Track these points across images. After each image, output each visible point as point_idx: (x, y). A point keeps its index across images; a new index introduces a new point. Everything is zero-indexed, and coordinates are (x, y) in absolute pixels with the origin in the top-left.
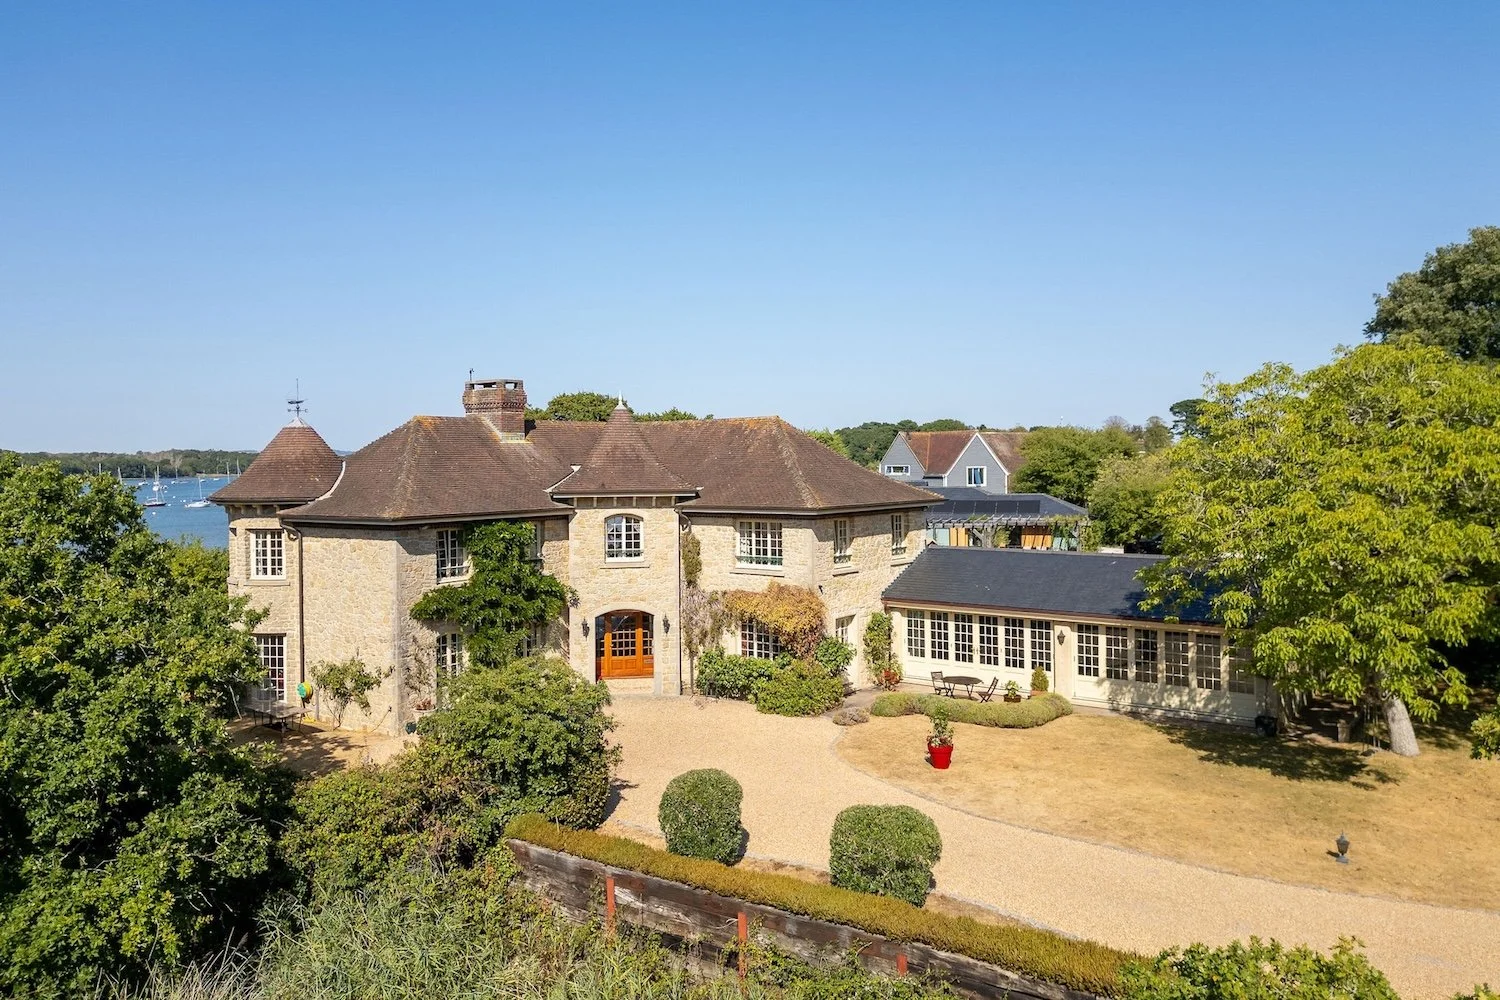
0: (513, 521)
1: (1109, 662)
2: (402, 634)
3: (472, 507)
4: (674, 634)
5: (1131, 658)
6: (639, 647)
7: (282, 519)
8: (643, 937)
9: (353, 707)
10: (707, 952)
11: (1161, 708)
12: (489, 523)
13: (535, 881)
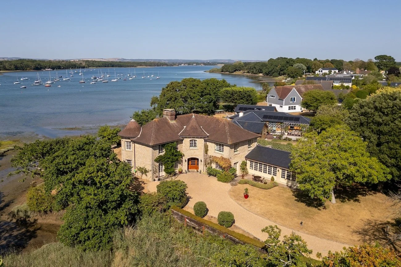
0: (172, 143)
1: (287, 176)
2: (153, 164)
3: (165, 141)
4: (203, 163)
5: (291, 176)
6: (196, 164)
7: (131, 140)
8: (190, 226)
9: (144, 175)
10: (199, 230)
11: (296, 186)
12: (167, 143)
13: (175, 216)
